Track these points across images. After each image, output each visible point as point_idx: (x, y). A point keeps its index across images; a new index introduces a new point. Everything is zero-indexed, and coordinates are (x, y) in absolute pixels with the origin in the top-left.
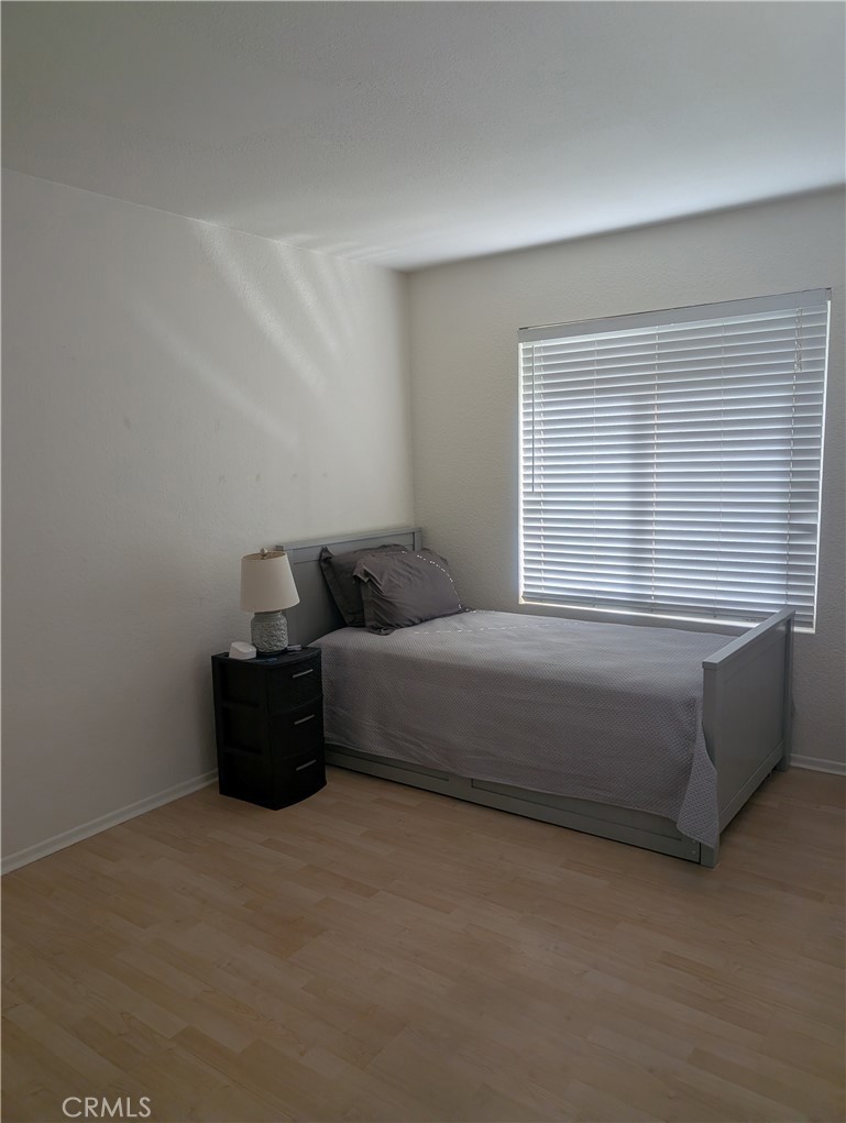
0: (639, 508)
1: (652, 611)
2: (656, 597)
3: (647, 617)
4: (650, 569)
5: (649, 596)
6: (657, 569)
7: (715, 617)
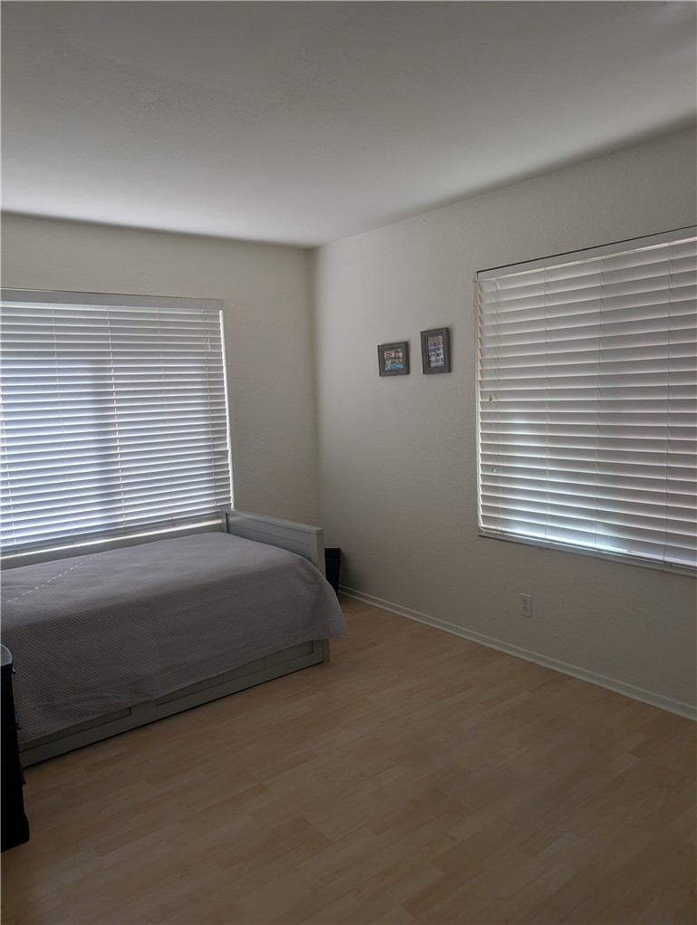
0: (105, 452)
1: (126, 534)
2: (127, 522)
3: (121, 540)
4: (120, 501)
5: (121, 523)
6: (126, 500)
7: (173, 526)
